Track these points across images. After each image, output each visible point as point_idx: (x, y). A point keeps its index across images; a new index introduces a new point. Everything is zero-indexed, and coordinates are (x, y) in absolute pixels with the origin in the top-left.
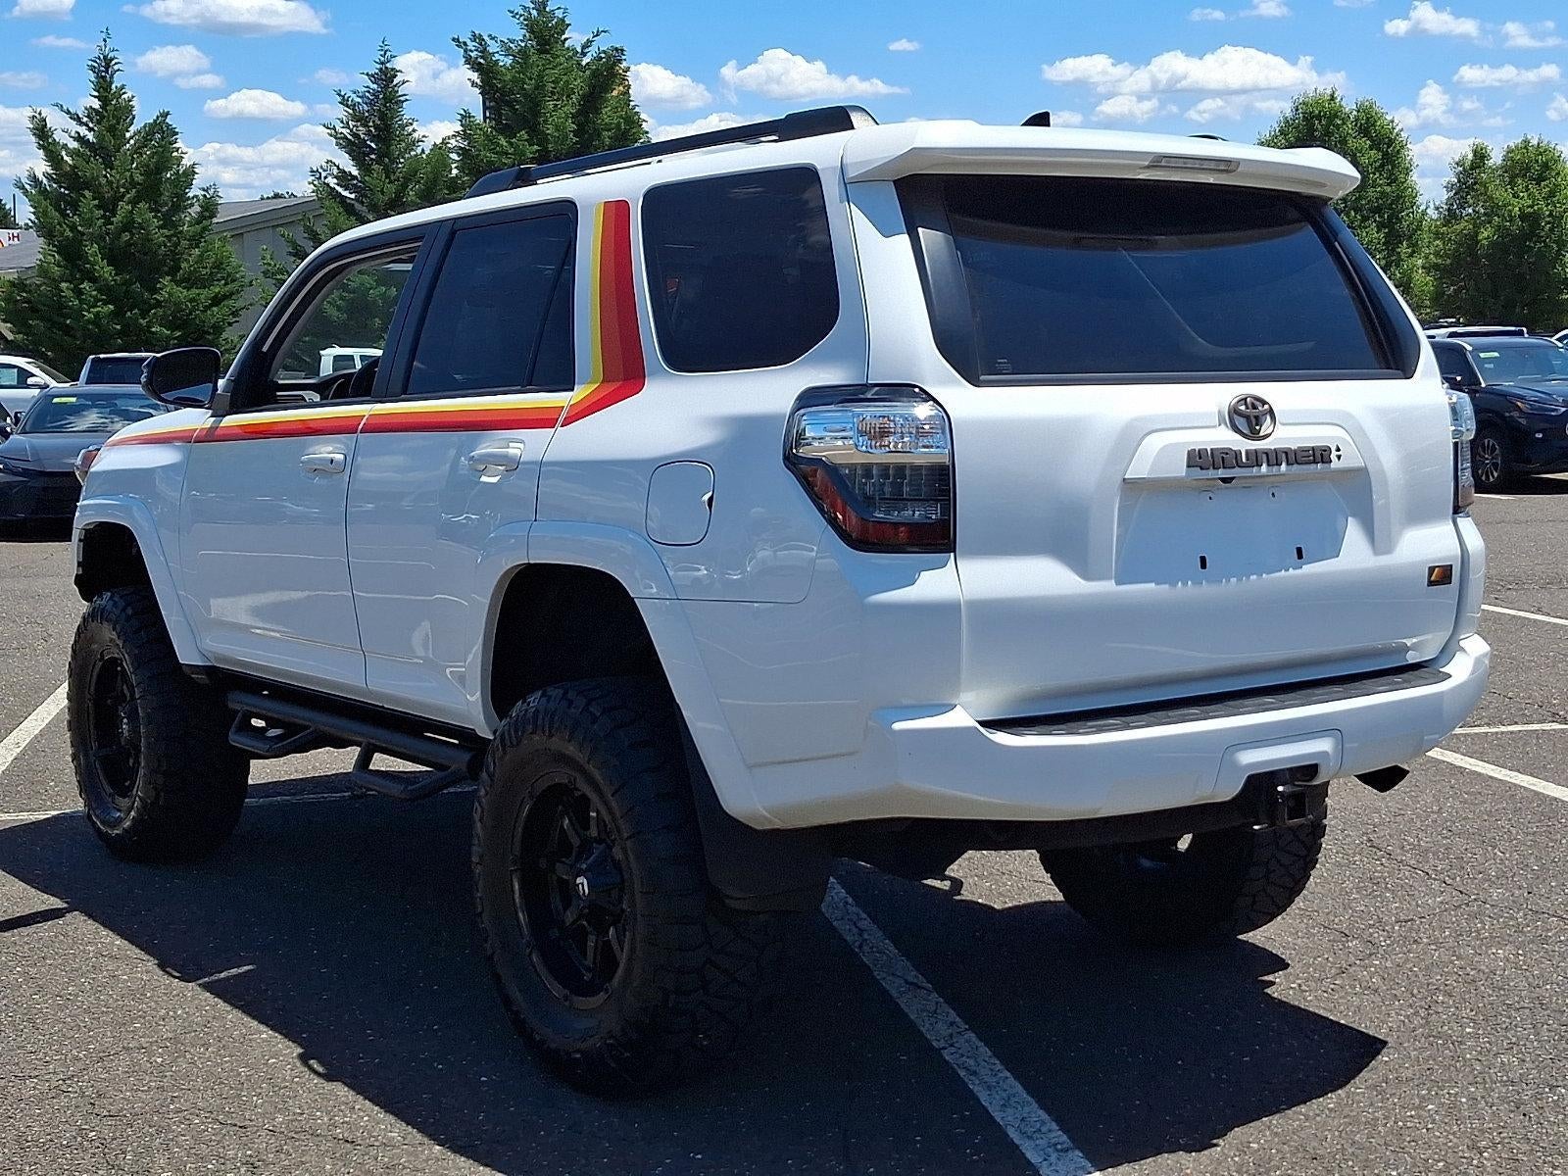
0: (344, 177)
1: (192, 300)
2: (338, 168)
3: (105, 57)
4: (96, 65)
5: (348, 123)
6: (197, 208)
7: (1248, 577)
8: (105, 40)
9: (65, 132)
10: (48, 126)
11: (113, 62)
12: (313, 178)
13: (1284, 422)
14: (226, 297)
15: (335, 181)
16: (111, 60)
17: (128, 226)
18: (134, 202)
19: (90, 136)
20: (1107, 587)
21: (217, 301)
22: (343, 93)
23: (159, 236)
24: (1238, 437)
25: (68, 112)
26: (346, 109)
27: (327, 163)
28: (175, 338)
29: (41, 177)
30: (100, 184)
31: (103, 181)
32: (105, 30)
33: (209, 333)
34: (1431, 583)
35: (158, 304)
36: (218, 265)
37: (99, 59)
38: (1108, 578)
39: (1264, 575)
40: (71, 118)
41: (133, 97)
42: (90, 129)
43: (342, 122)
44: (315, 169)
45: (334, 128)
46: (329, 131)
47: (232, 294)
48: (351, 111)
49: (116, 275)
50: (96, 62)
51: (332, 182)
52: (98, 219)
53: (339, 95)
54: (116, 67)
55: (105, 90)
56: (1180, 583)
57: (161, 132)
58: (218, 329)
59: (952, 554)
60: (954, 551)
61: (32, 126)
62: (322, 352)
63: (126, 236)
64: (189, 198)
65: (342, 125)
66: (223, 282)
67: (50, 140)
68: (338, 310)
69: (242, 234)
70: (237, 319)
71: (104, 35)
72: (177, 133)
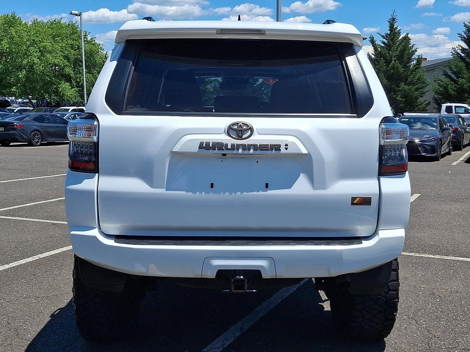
0: (463, 50)
1: (409, 90)
2: (462, 47)
3: (393, 18)
4: (390, 21)
5: (466, 33)
6: (415, 62)
7: (235, 193)
8: (393, 13)
9: (379, 41)
10: (374, 39)
11: (395, 19)
12: (453, 50)
13: (259, 133)
14: (421, 88)
15: (461, 51)
16: (395, 18)
17: (393, 68)
18: (395, 61)
19: (386, 41)
20: (162, 191)
21: (417, 90)
22: (465, 23)
23: (401, 70)
24: (230, 138)
25: (381, 35)
26: (466, 28)
27: (458, 46)
28: (403, 101)
29: (371, 54)
30: (387, 56)
31: (388, 55)
32: (394, 10)
33: (414, 100)
34: (353, 204)
35: (399, 91)
36: (419, 79)
37: (391, 19)
38: (163, 188)
39: (245, 193)
40: (382, 37)
41: (401, 29)
42: (387, 40)
43: (464, 32)
44: (454, 48)
45: (461, 35)
46: (459, 35)
47: (423, 87)
48: (467, 29)
49: (388, 82)
50: (390, 20)
51: (459, 51)
52: (384, 66)
53: (464, 24)
54: (396, 21)
55: (392, 28)
56: (198, 192)
57: (406, 39)
58: (417, 98)
59: (97, 174)
60: (98, 173)
61: (370, 40)
62: (442, 105)
63: (392, 71)
64: (412, 59)
65: (464, 33)
66: (421, 84)
67: (374, 44)
68: (453, 91)
69: (434, 69)
70: (424, 95)
71: (393, 12)
72: (411, 39)
